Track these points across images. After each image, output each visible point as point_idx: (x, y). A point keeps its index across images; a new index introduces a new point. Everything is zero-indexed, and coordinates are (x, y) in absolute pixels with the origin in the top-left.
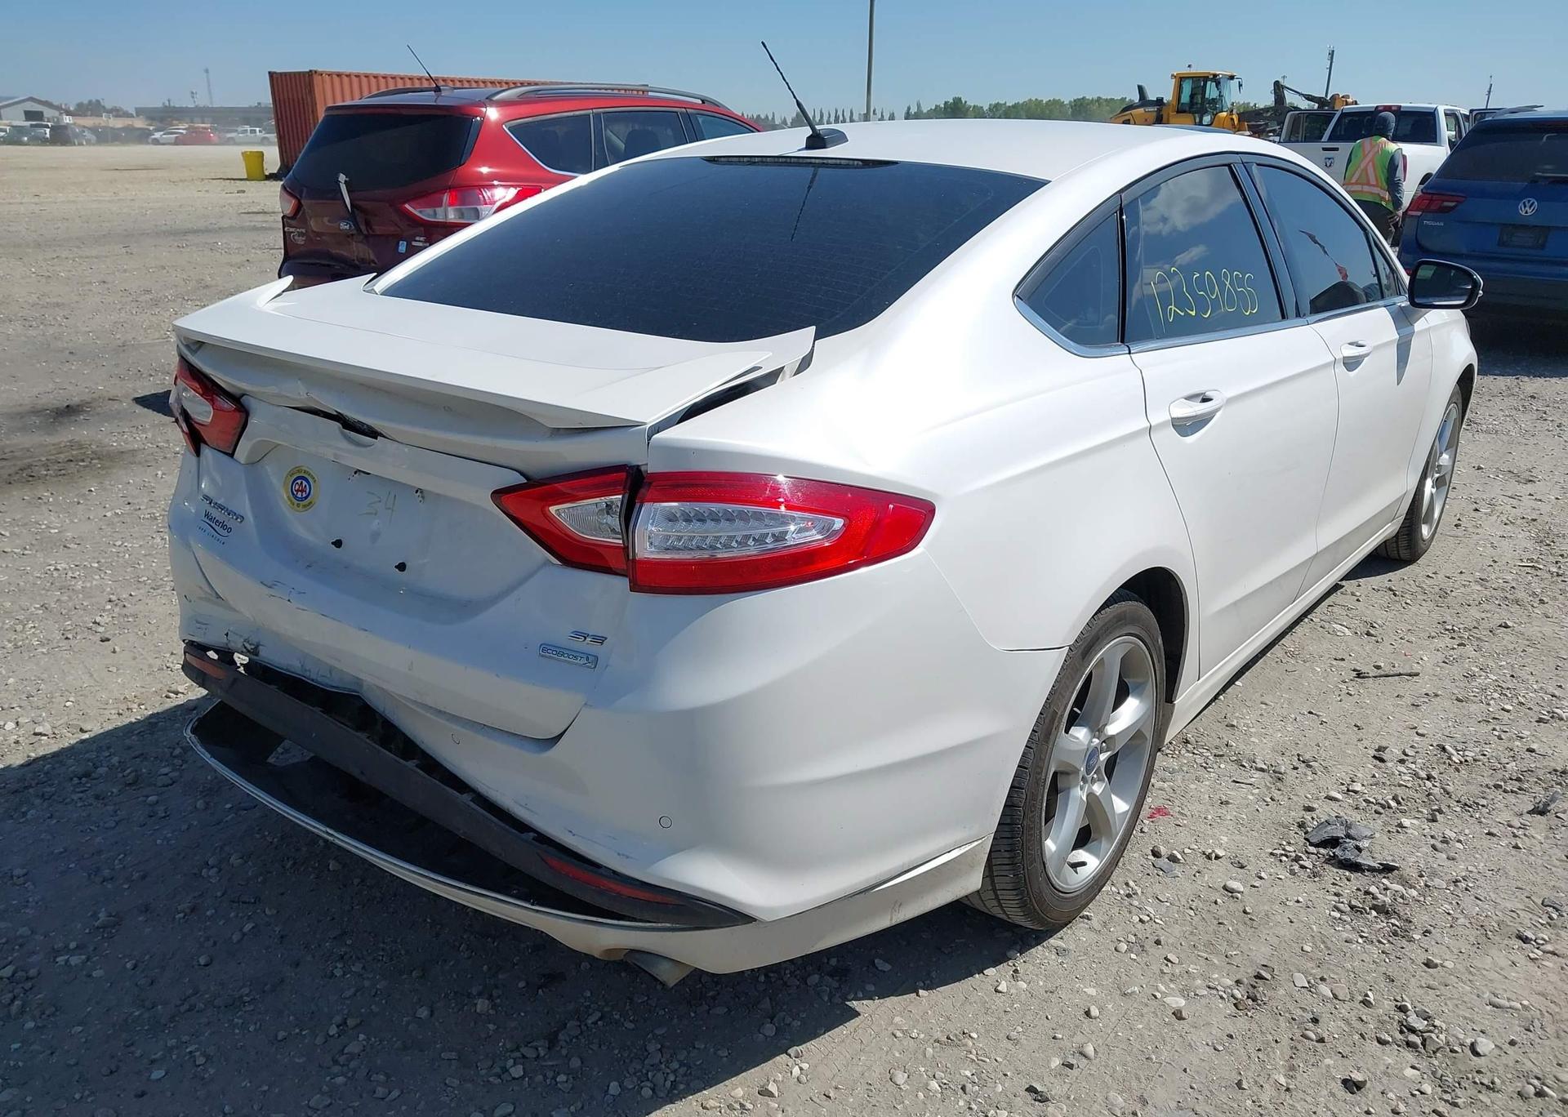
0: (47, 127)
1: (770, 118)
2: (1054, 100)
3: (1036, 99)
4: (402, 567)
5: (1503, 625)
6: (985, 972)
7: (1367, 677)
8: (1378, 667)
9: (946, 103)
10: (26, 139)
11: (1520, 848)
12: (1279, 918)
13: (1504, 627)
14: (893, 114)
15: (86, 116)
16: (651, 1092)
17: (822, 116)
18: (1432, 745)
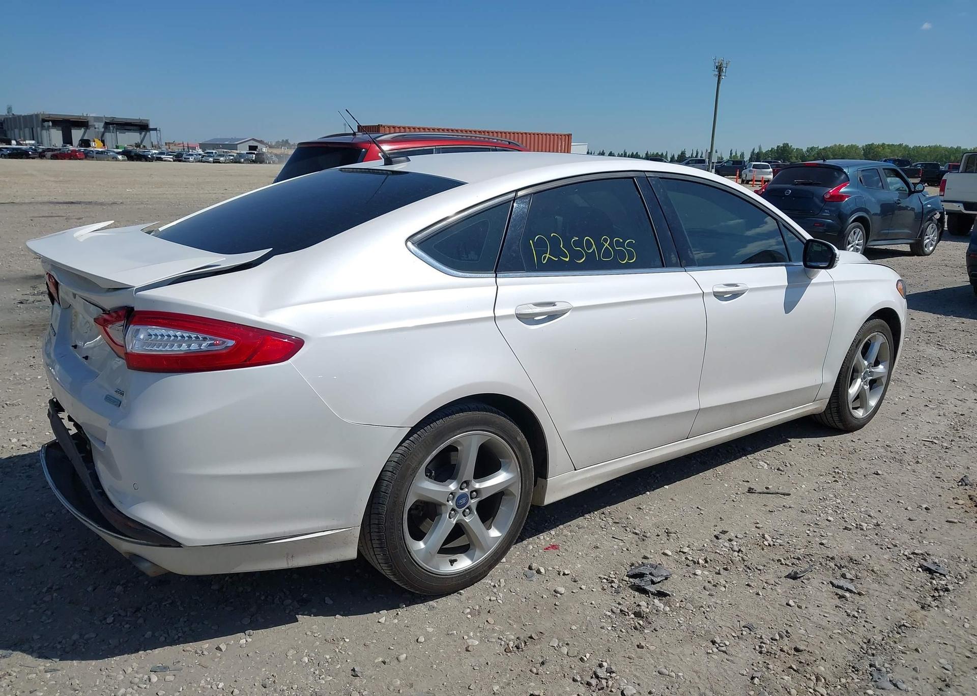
0: (254, 153)
1: (664, 155)
2: (852, 145)
3: (840, 145)
4: (86, 358)
5: (876, 473)
6: (380, 612)
7: (755, 493)
8: (767, 488)
9: (778, 147)
10: (243, 160)
11: (760, 595)
12: (572, 610)
13: (876, 474)
14: (743, 153)
15: (278, 148)
16: (164, 639)
17: (697, 154)
18: (759, 534)
